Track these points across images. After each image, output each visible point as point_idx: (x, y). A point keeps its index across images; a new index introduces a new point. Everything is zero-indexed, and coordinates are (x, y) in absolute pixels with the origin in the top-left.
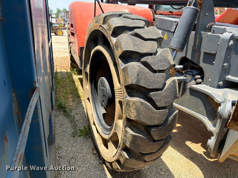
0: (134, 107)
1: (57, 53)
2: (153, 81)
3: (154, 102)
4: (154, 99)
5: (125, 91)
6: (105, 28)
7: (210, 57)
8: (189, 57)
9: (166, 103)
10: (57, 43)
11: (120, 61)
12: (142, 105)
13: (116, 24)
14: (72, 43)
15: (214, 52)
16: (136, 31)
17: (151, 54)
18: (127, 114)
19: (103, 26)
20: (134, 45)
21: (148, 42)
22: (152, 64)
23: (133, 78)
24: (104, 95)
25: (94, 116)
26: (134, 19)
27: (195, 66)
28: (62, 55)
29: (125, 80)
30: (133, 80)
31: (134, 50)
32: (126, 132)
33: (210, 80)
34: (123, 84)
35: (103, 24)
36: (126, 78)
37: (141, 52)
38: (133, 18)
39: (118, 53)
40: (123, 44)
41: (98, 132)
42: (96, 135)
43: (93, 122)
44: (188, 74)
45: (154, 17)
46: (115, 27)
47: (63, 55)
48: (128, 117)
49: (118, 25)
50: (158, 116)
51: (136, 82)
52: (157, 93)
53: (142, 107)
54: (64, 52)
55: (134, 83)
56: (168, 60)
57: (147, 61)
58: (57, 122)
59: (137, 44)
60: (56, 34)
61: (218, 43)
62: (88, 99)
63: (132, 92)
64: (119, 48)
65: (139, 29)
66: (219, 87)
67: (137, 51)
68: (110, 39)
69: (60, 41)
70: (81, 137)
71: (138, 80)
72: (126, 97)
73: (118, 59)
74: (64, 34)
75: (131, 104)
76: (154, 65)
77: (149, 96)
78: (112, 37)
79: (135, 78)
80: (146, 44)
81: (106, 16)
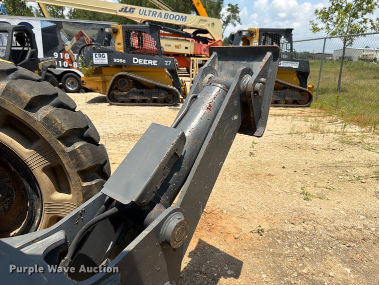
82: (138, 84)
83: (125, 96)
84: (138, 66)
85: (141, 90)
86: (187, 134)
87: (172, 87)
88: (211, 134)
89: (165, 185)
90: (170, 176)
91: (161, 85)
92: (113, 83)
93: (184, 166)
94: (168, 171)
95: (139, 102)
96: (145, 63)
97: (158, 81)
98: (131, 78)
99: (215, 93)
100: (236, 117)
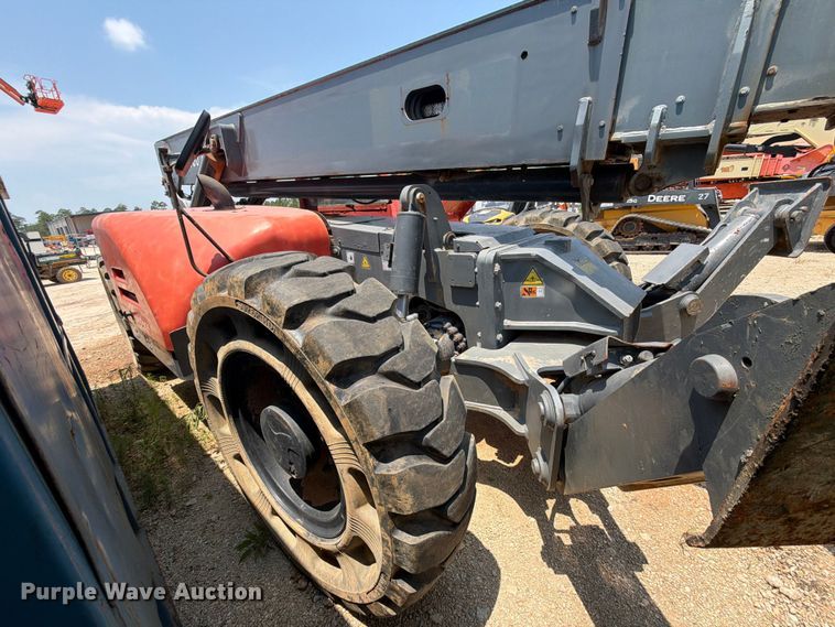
0: (404, 487)
1: (79, 336)
2: (423, 409)
3: (438, 452)
4: (435, 446)
5: (368, 454)
6: (255, 306)
7: (467, 294)
8: (422, 295)
9: (456, 440)
10: (69, 304)
11: (332, 388)
12: (418, 473)
13: (289, 298)
14: (132, 315)
15: (471, 285)
16: (344, 304)
17: (396, 350)
18: (390, 506)
19: (247, 301)
20: (356, 342)
21: (379, 323)
22: (408, 372)
23: (381, 423)
24: (289, 450)
25: (269, 497)
26: (324, 275)
27: (440, 310)
28: (98, 337)
29: (361, 430)
30: (383, 427)
31: (360, 355)
32: (396, 542)
33: (479, 334)
34: (356, 440)
35: (246, 297)
36: (362, 426)
37: (377, 353)
38: (322, 272)
39: (319, 369)
40: (328, 348)
41: (294, 533)
42: (291, 542)
43: (269, 510)
44: (434, 328)
45: (328, 226)
46: (290, 309)
47: (102, 336)
48: (394, 511)
49: (296, 301)
50: (453, 474)
51: (392, 428)
52: (438, 429)
53: (420, 477)
54: (102, 325)
55: (386, 434)
56: (428, 347)
57: (396, 368)
58: (157, 548)
59: (358, 337)
60: (57, 281)
61: (476, 270)
62: (238, 457)
63: (383, 450)
64: (320, 359)
65: (348, 299)
66: (500, 345)
67: (366, 355)
68: (284, 335)
69: (76, 298)
70: (250, 560)
71: (394, 422)
72: (375, 468)
73: (323, 383)
74: (84, 276)
75: (395, 482)
76: (412, 373)
77: (423, 443)
78: (287, 332)
79: (386, 422)
80: (378, 330)
81: (250, 278)
82: (650, 227)
83: (630, 242)
84: (656, 205)
85: (654, 235)
86: (712, 251)
87: (705, 228)
88: (734, 251)
89: (686, 281)
90: (691, 276)
91: (687, 226)
92: (617, 227)
93: (705, 271)
94: (691, 271)
95: (648, 250)
96: (666, 199)
97: (681, 222)
98: (642, 221)
99: (744, 222)
100: (766, 240)
